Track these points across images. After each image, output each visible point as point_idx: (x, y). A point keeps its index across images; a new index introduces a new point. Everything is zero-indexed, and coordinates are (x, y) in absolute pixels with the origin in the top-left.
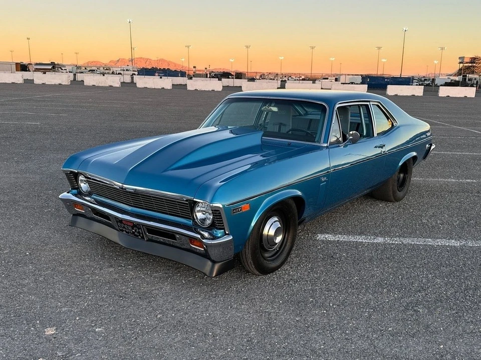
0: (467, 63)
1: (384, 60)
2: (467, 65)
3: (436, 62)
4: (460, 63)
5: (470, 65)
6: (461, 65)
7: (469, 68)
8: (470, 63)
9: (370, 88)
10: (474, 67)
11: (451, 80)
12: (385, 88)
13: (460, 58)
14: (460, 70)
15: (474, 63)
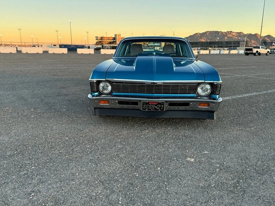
0: (99, 39)
1: (60, 37)
2: (99, 40)
3: (85, 39)
4: (96, 39)
5: (101, 40)
6: (97, 40)
7: (100, 42)
8: (101, 39)
9: (69, 50)
10: (102, 41)
11: (97, 47)
12: (76, 50)
13: (96, 37)
14: (97, 43)
15: (102, 39)
